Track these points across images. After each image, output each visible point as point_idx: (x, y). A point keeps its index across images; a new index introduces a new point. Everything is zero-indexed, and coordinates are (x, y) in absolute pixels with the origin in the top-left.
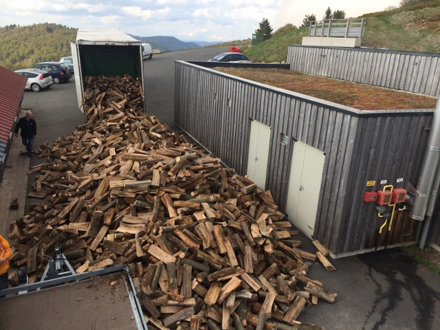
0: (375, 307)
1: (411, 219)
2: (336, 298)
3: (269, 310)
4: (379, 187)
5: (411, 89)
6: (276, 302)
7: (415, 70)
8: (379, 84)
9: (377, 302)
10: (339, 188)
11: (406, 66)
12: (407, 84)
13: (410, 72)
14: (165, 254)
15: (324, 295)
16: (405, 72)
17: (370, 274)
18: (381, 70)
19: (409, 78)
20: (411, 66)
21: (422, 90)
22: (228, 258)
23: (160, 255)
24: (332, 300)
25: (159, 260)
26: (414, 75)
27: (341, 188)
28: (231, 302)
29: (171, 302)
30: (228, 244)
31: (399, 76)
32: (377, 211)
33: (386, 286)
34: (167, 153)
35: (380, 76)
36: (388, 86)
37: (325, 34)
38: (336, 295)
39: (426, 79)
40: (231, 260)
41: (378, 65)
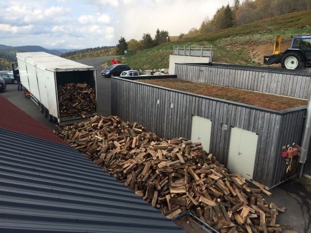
0: (302, 210)
1: (299, 163)
2: (285, 210)
3: (264, 222)
4: (287, 148)
5: (261, 90)
6: (266, 217)
7: (262, 80)
8: (240, 87)
9: (301, 208)
10: (270, 152)
11: (257, 77)
12: (258, 87)
13: (259, 81)
14: (210, 201)
15: (280, 209)
16: (256, 81)
17: (289, 195)
18: (241, 80)
19: (259, 84)
20: (260, 78)
21: (268, 90)
22: (238, 198)
23: (207, 202)
24: (284, 211)
25: (208, 205)
26: (262, 82)
27: (272, 152)
28: (249, 221)
29: (224, 227)
30: (237, 190)
31: (253, 83)
32: (286, 161)
33: (299, 199)
34: (174, 143)
35: (241, 83)
36: (246, 88)
37: (187, 54)
38: (284, 208)
39: (269, 85)
40: (240, 198)
41: (239, 77)
